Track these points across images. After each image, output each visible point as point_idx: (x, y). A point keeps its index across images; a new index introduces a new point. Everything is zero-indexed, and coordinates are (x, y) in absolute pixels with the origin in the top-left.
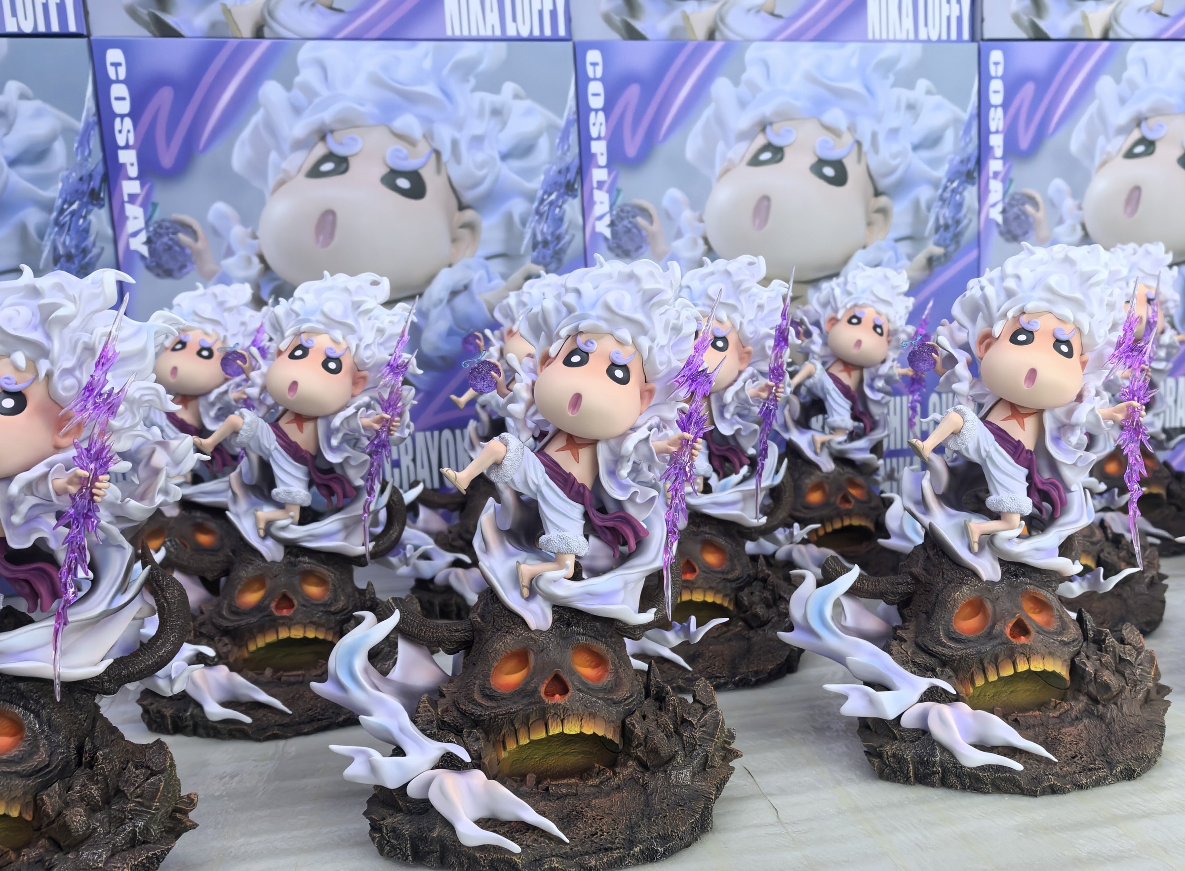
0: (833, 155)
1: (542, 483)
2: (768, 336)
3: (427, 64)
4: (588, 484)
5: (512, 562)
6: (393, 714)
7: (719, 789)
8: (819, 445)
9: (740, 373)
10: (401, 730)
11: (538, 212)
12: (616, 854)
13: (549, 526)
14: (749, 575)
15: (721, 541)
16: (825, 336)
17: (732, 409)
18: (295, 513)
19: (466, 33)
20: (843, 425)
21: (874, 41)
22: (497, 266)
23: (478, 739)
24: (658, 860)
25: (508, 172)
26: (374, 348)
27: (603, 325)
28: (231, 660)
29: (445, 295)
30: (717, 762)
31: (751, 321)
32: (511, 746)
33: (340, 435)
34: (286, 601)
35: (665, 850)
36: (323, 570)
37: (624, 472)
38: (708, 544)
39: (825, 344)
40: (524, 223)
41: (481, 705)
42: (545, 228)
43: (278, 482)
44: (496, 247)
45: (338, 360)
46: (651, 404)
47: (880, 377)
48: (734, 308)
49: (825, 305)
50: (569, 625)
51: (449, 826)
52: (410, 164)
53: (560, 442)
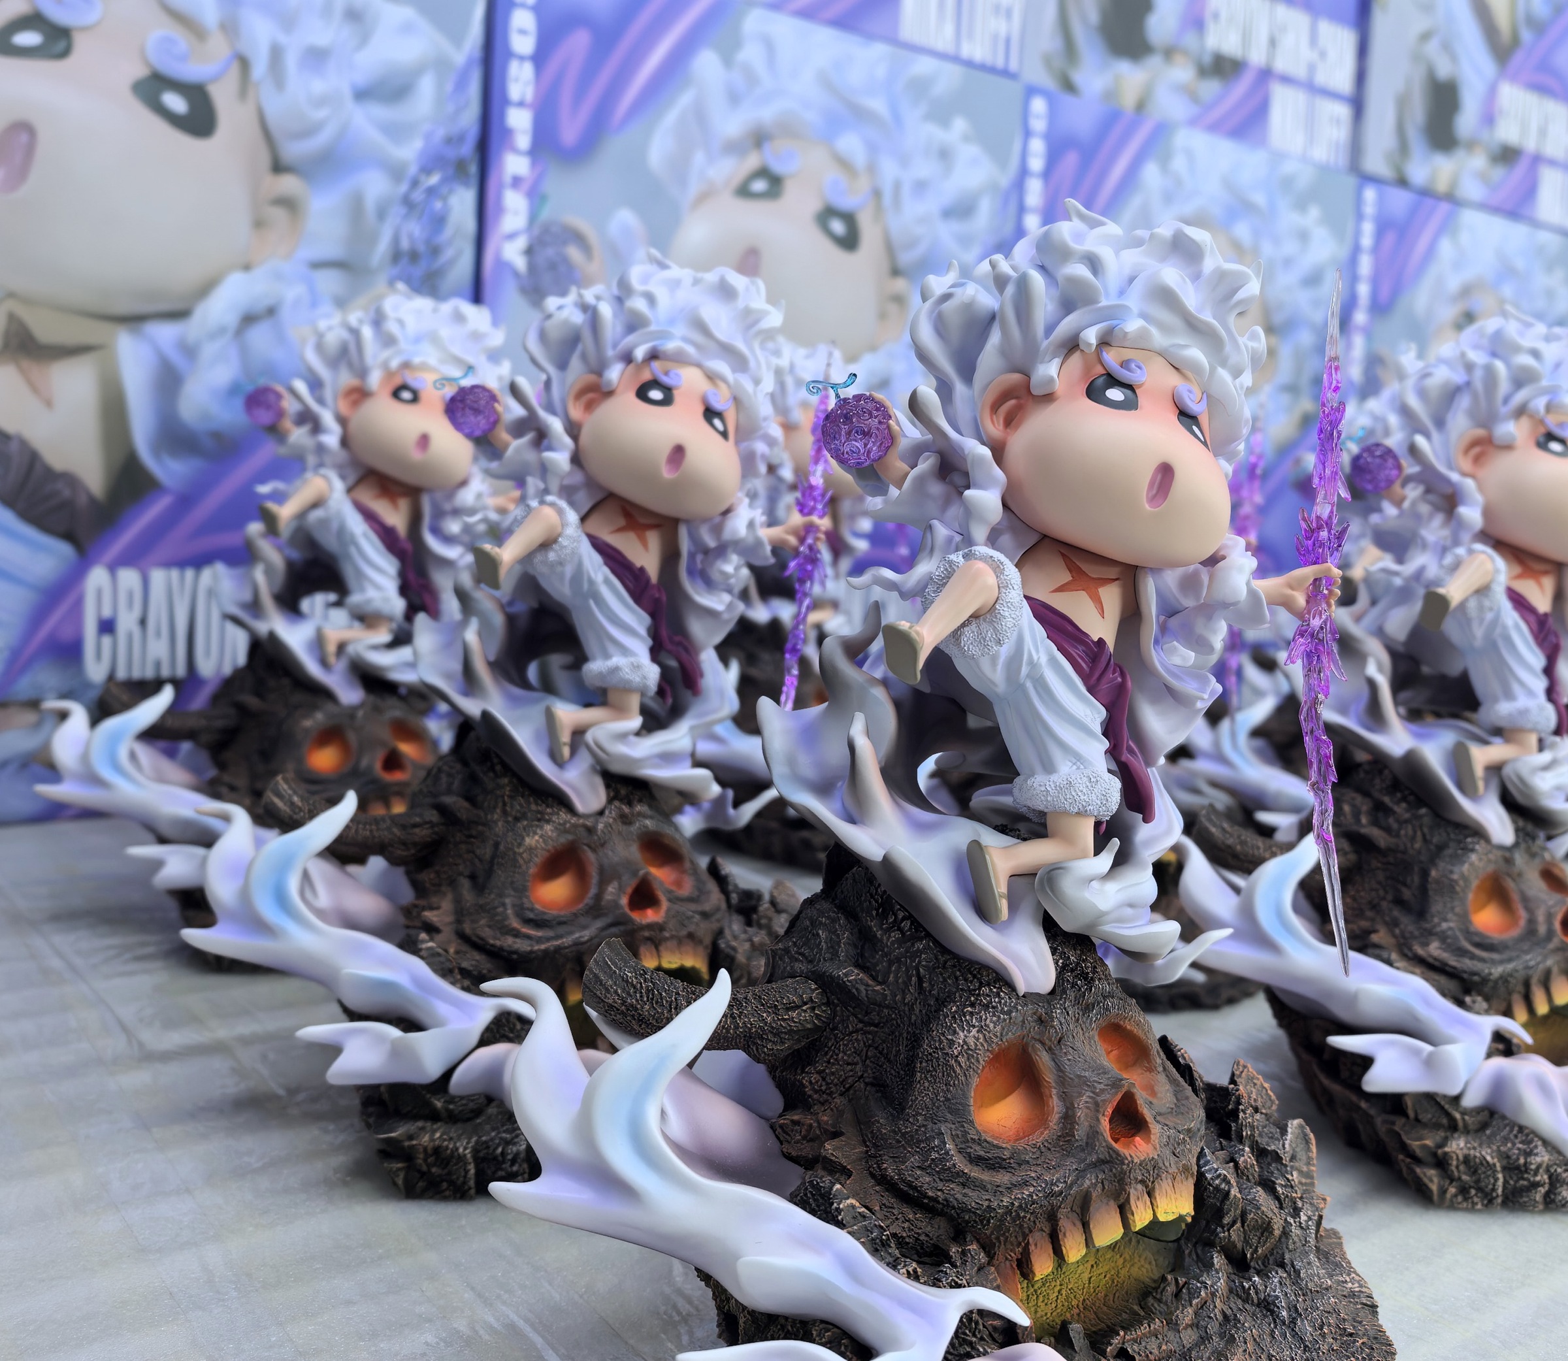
0: (846, 202)
1: (1043, 659)
22: (329, 282)
29: (232, 320)
40: (381, 214)
42: (414, 231)
44: (331, 249)
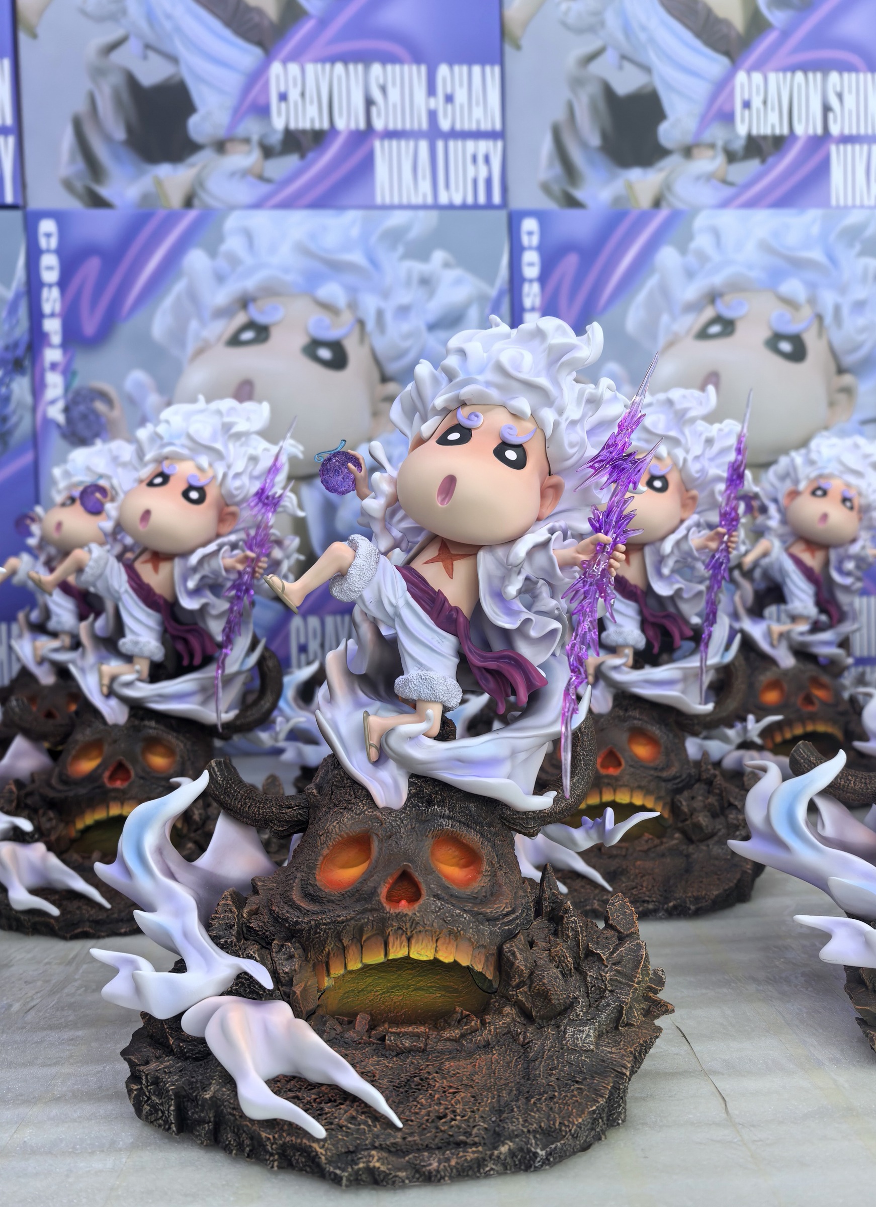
1: (401, 603)
2: (718, 479)
3: (355, 232)
4: (466, 609)
5: (359, 715)
6: (179, 912)
7: (638, 1060)
8: (775, 636)
9: (682, 521)
10: (186, 935)
12: (471, 1154)
13: (408, 663)
14: (690, 775)
15: (656, 730)
16: (782, 511)
17: (671, 563)
18: (143, 667)
19: (396, 201)
20: (805, 612)
21: (838, 207)
23: (291, 957)
24: (537, 1169)
26: (245, 479)
27: (495, 394)
28: (53, 837)
30: (637, 1017)
31: (697, 458)
32: (337, 971)
33: (197, 577)
34: (120, 770)
35: (549, 1154)
36: (171, 738)
37: (513, 588)
38: (637, 733)
39: (784, 521)
41: (299, 908)
43: (127, 632)
45: (201, 490)
46: (559, 508)
47: (850, 557)
48: (676, 442)
49: (783, 478)
50: (430, 803)
51: (229, 1081)
53: (432, 552)
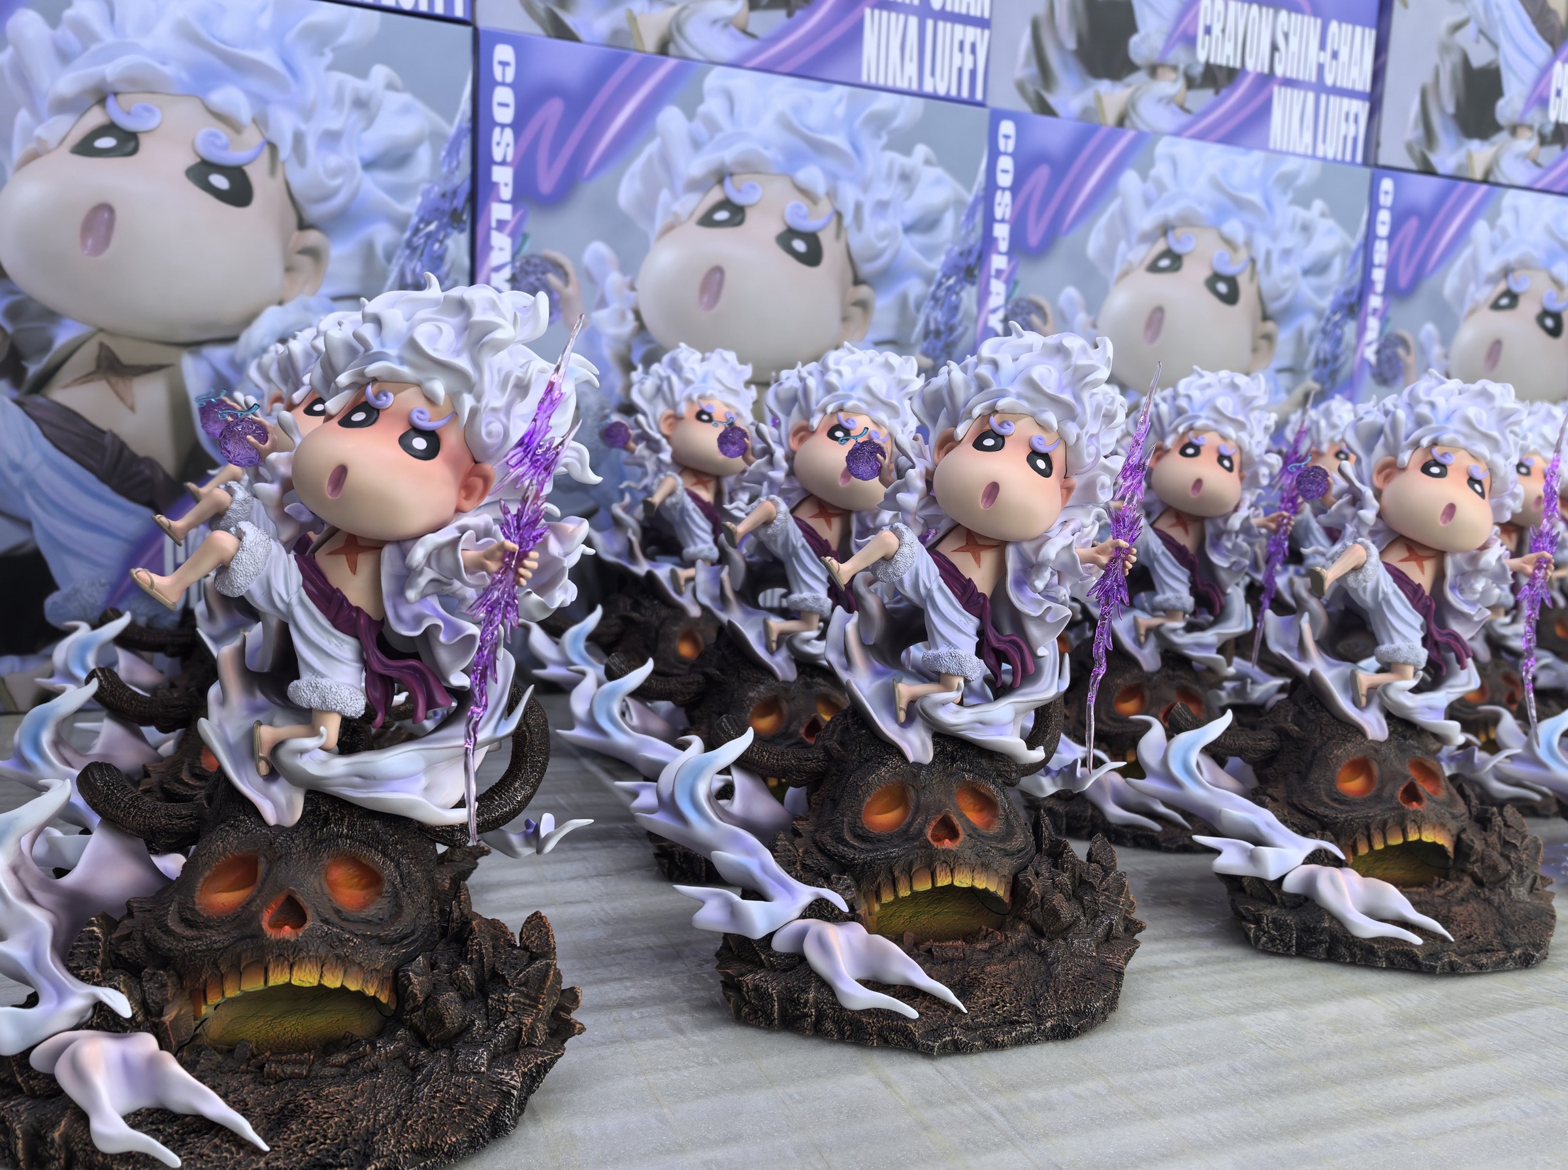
11: (409, 244)
25: (373, 186)
52: (232, 157)
